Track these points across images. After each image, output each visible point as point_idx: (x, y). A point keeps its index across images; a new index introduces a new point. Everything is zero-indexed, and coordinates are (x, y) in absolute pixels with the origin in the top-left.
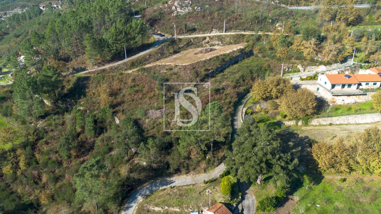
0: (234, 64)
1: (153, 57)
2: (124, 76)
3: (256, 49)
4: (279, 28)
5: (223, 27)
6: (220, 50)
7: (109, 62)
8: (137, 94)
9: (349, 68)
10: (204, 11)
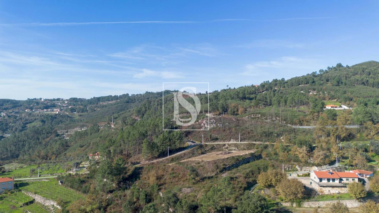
0: (247, 163)
1: (187, 155)
2: (166, 166)
3: (264, 154)
4: (283, 140)
5: (239, 138)
6: (236, 153)
7: (156, 158)
8: (175, 178)
9: (335, 169)
10: (225, 127)
